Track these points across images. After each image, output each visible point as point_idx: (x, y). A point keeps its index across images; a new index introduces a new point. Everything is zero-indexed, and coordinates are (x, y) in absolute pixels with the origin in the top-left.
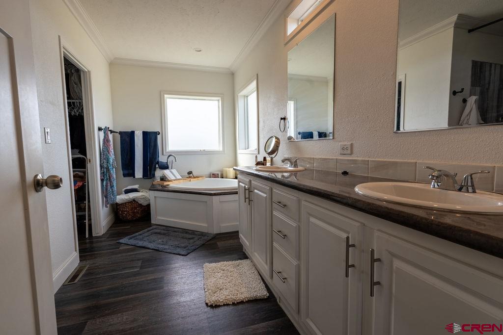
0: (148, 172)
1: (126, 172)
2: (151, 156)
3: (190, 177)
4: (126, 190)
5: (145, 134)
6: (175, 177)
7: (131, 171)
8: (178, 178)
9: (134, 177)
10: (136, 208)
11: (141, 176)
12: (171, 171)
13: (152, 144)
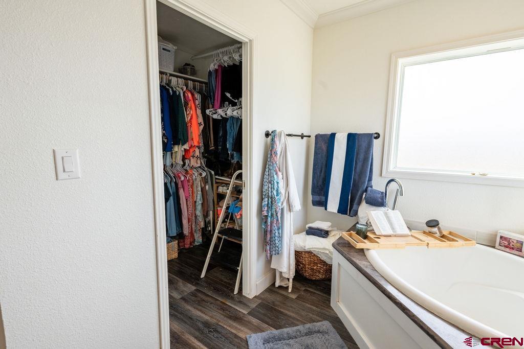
0: (348, 206)
1: (317, 198)
2: (357, 178)
3: (430, 234)
4: (310, 228)
5: (351, 138)
6: (393, 229)
7: (323, 198)
8: (399, 232)
9: (326, 209)
10: (315, 264)
11: (335, 210)
12: (386, 214)
13: (362, 156)
